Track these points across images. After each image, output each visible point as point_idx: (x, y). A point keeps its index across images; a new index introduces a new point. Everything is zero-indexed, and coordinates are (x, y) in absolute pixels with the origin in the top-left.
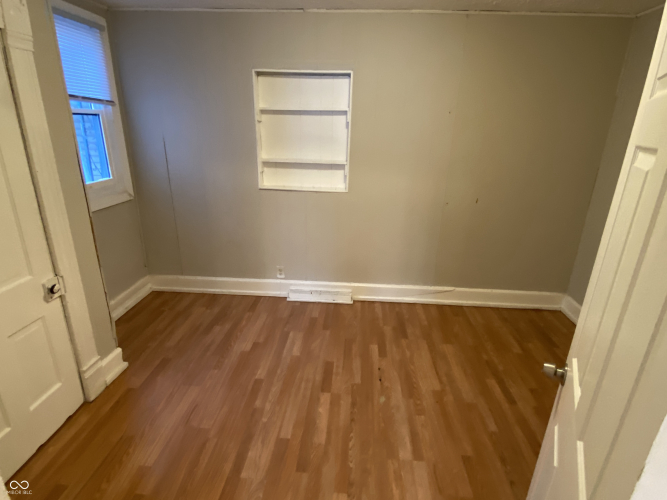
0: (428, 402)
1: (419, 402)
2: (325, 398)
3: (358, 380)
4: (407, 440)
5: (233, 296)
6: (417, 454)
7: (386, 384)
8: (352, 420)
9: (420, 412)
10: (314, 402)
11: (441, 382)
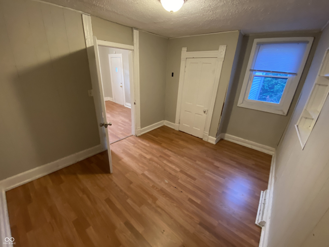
0: (155, 193)
1: (157, 190)
2: (178, 170)
3: (180, 181)
4: (149, 176)
5: (269, 175)
6: (143, 174)
7: (172, 187)
8: (165, 170)
9: (153, 187)
10: (178, 166)
11: (159, 207)
